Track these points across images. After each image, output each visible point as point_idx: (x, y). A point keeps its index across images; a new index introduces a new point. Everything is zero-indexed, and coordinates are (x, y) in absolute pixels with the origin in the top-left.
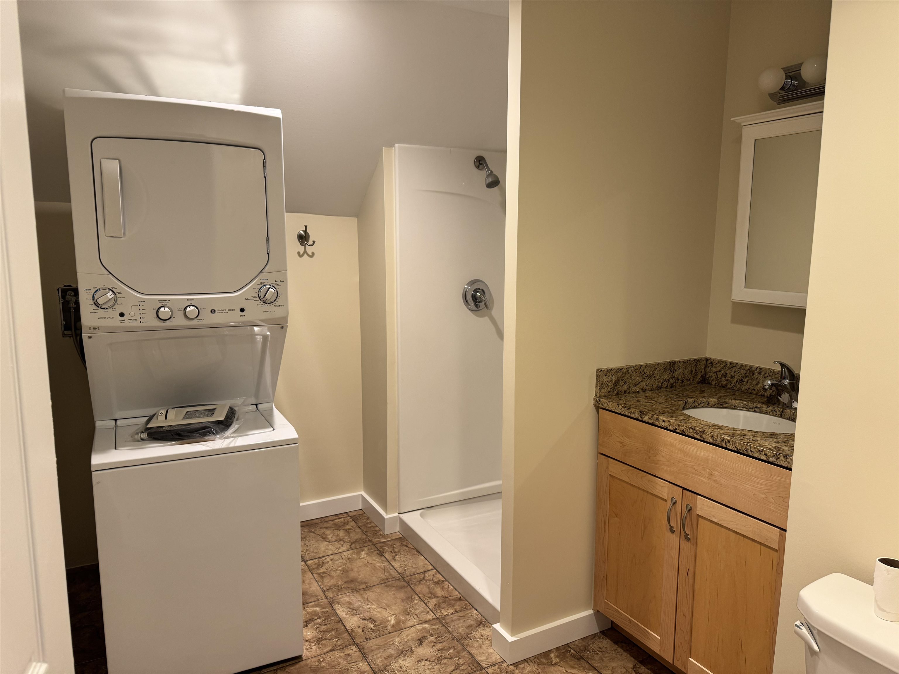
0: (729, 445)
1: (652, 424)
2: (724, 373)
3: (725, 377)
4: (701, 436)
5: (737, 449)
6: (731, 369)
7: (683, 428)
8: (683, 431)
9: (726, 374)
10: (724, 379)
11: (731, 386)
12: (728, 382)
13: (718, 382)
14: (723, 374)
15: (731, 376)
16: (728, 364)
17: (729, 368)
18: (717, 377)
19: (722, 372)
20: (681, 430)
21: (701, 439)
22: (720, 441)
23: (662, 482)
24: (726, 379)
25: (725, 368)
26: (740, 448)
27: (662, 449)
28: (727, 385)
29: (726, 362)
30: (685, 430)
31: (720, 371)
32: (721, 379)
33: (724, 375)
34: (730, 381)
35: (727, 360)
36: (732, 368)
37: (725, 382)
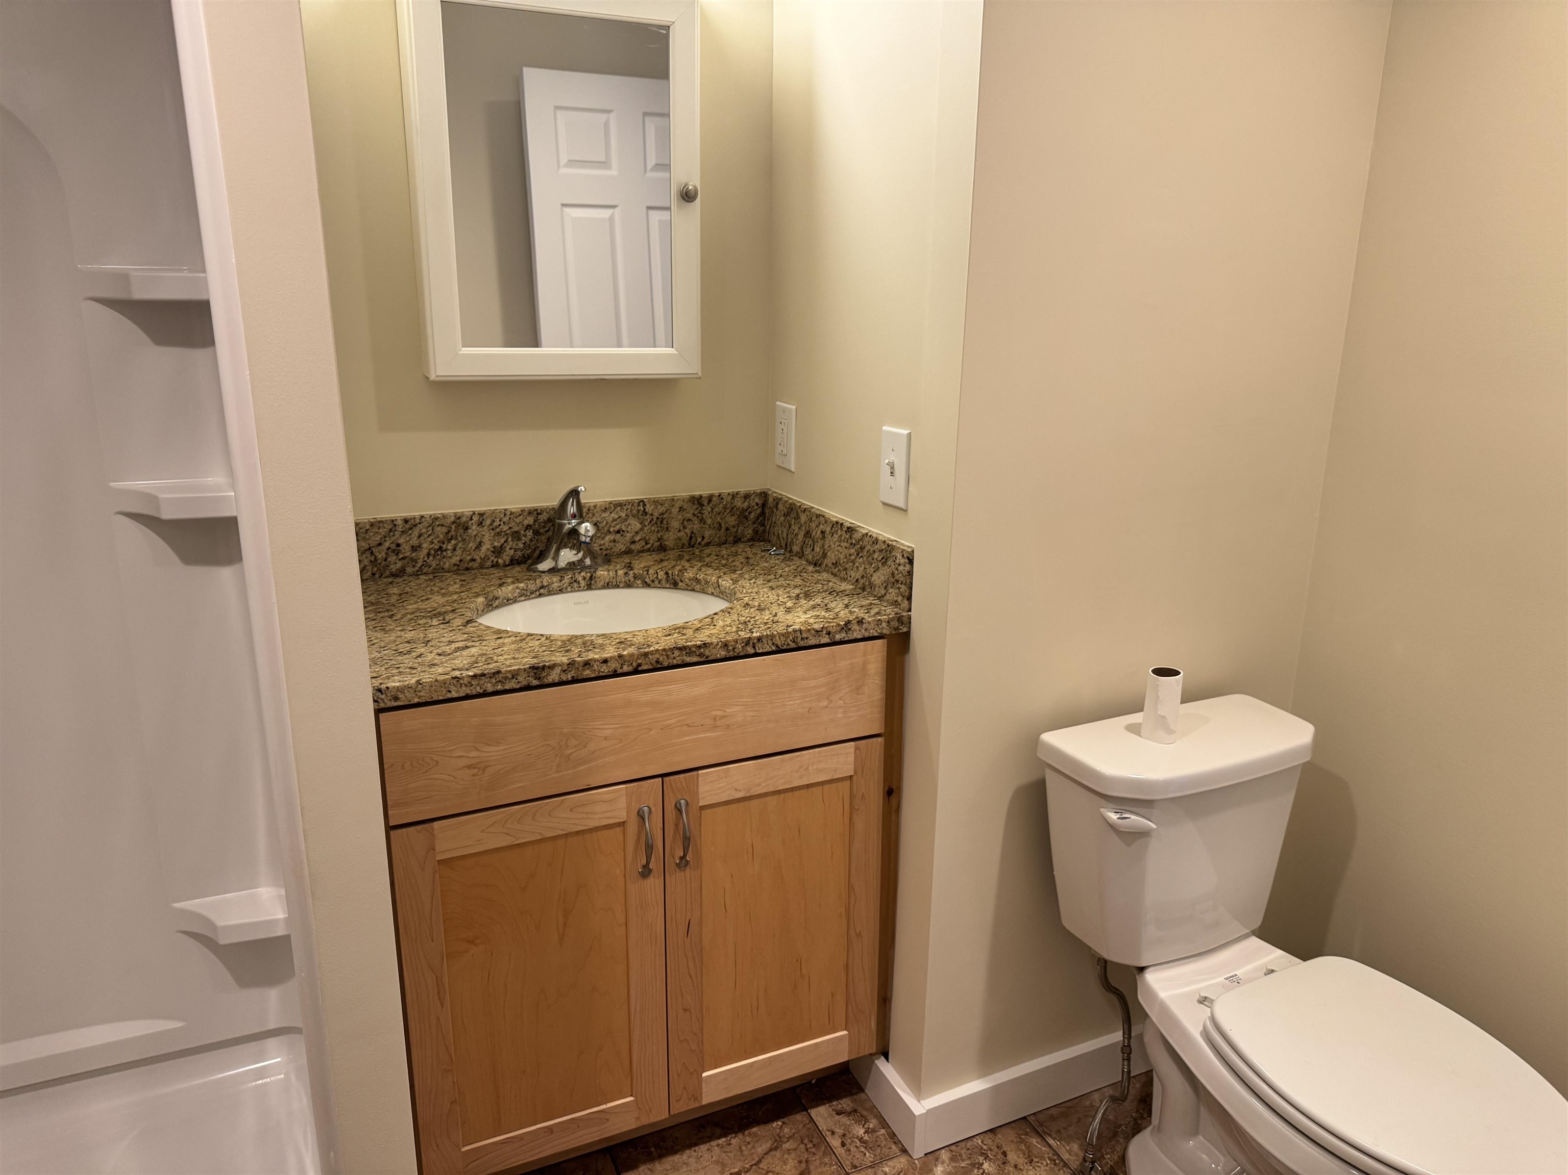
0: (760, 645)
1: (574, 681)
2: (393, 546)
3: (397, 554)
4: (701, 655)
5: (777, 646)
6: (410, 532)
7: (657, 656)
8: (657, 662)
9: (398, 545)
10: (394, 558)
11: (417, 568)
12: (406, 561)
13: (378, 569)
14: (388, 549)
15: (412, 547)
16: (399, 522)
17: (402, 532)
18: (376, 559)
19: (387, 544)
20: (654, 662)
21: (702, 660)
22: (742, 647)
23: (609, 792)
24: (401, 556)
25: (392, 534)
26: (783, 642)
27: (600, 723)
28: (405, 570)
29: (393, 521)
30: (661, 659)
31: (380, 544)
32: (386, 560)
33: (393, 551)
34: (412, 559)
35: (392, 515)
36: (410, 529)
37: (399, 564)
